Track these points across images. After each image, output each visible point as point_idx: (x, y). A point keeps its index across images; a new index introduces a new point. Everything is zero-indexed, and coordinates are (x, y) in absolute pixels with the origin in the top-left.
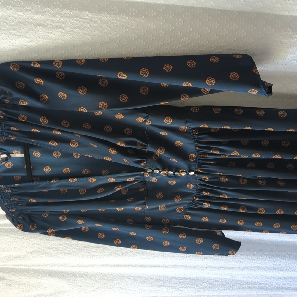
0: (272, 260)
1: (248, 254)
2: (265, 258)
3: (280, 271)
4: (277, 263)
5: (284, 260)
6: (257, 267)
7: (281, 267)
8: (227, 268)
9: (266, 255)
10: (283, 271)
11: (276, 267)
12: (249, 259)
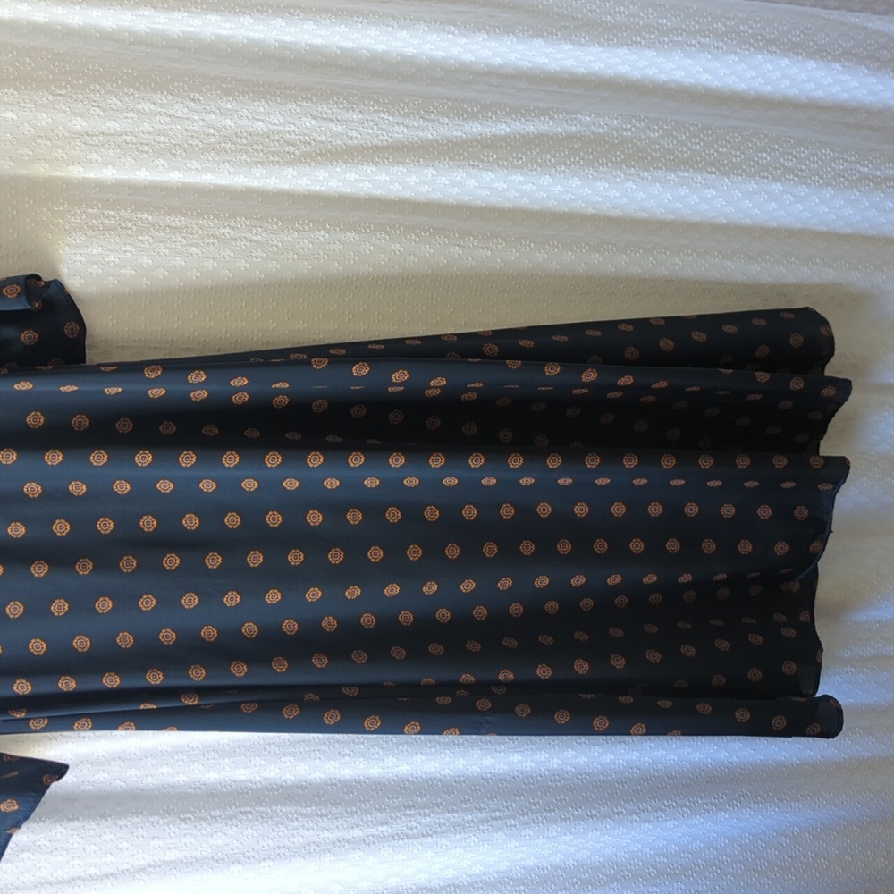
0: (203, 831)
1: (138, 823)
2: (186, 829)
3: (232, 866)
4: (220, 842)
5: (235, 829)
6: (170, 862)
7: (231, 852)
8: (92, 878)
9: (184, 820)
10: (239, 862)
11: (220, 854)
12: (143, 836)
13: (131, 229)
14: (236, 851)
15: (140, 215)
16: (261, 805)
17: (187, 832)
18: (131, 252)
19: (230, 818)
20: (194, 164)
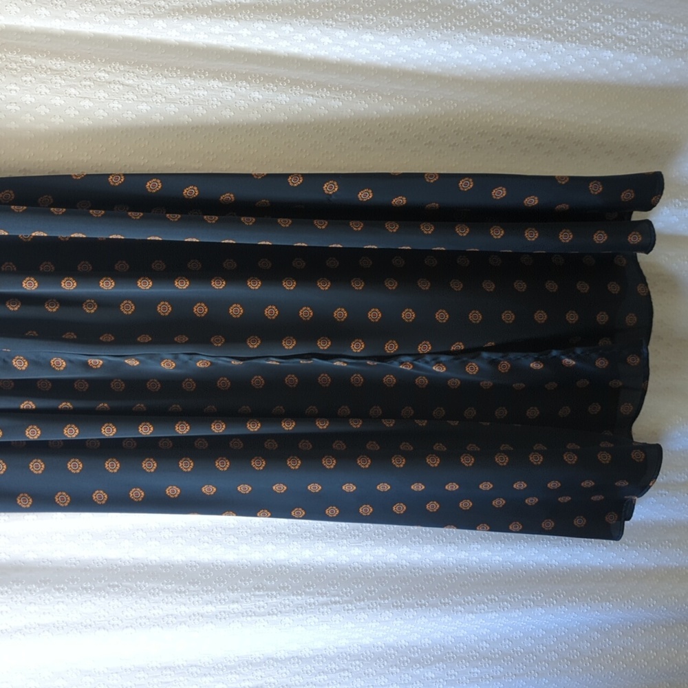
13: (16, 70)
14: (103, 619)
15: (25, 58)
16: (127, 580)
17: (60, 600)
18: (15, 90)
19: (99, 590)
20: (73, 14)
